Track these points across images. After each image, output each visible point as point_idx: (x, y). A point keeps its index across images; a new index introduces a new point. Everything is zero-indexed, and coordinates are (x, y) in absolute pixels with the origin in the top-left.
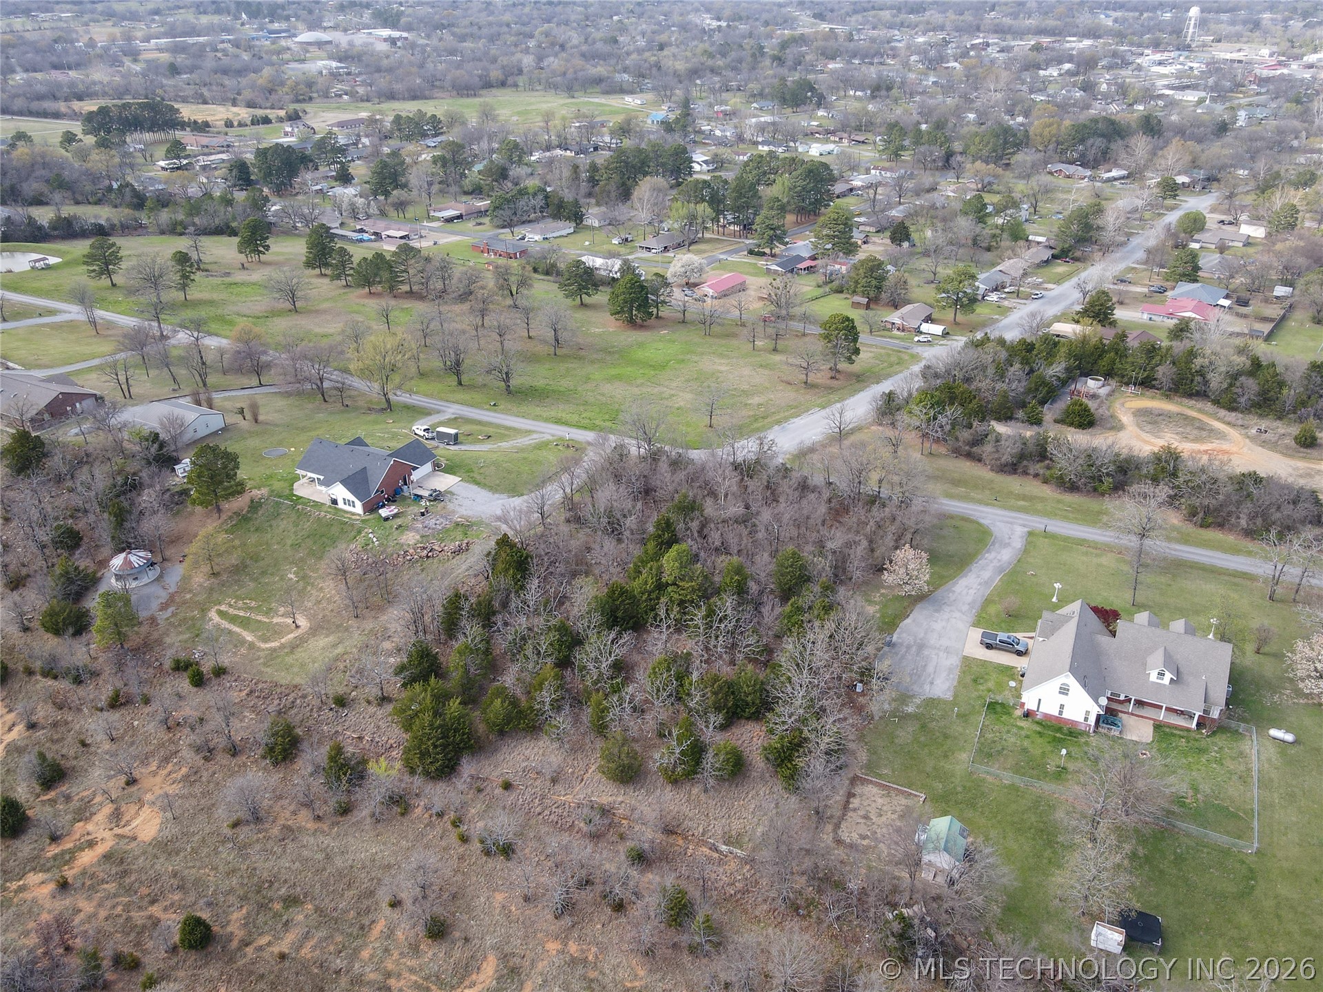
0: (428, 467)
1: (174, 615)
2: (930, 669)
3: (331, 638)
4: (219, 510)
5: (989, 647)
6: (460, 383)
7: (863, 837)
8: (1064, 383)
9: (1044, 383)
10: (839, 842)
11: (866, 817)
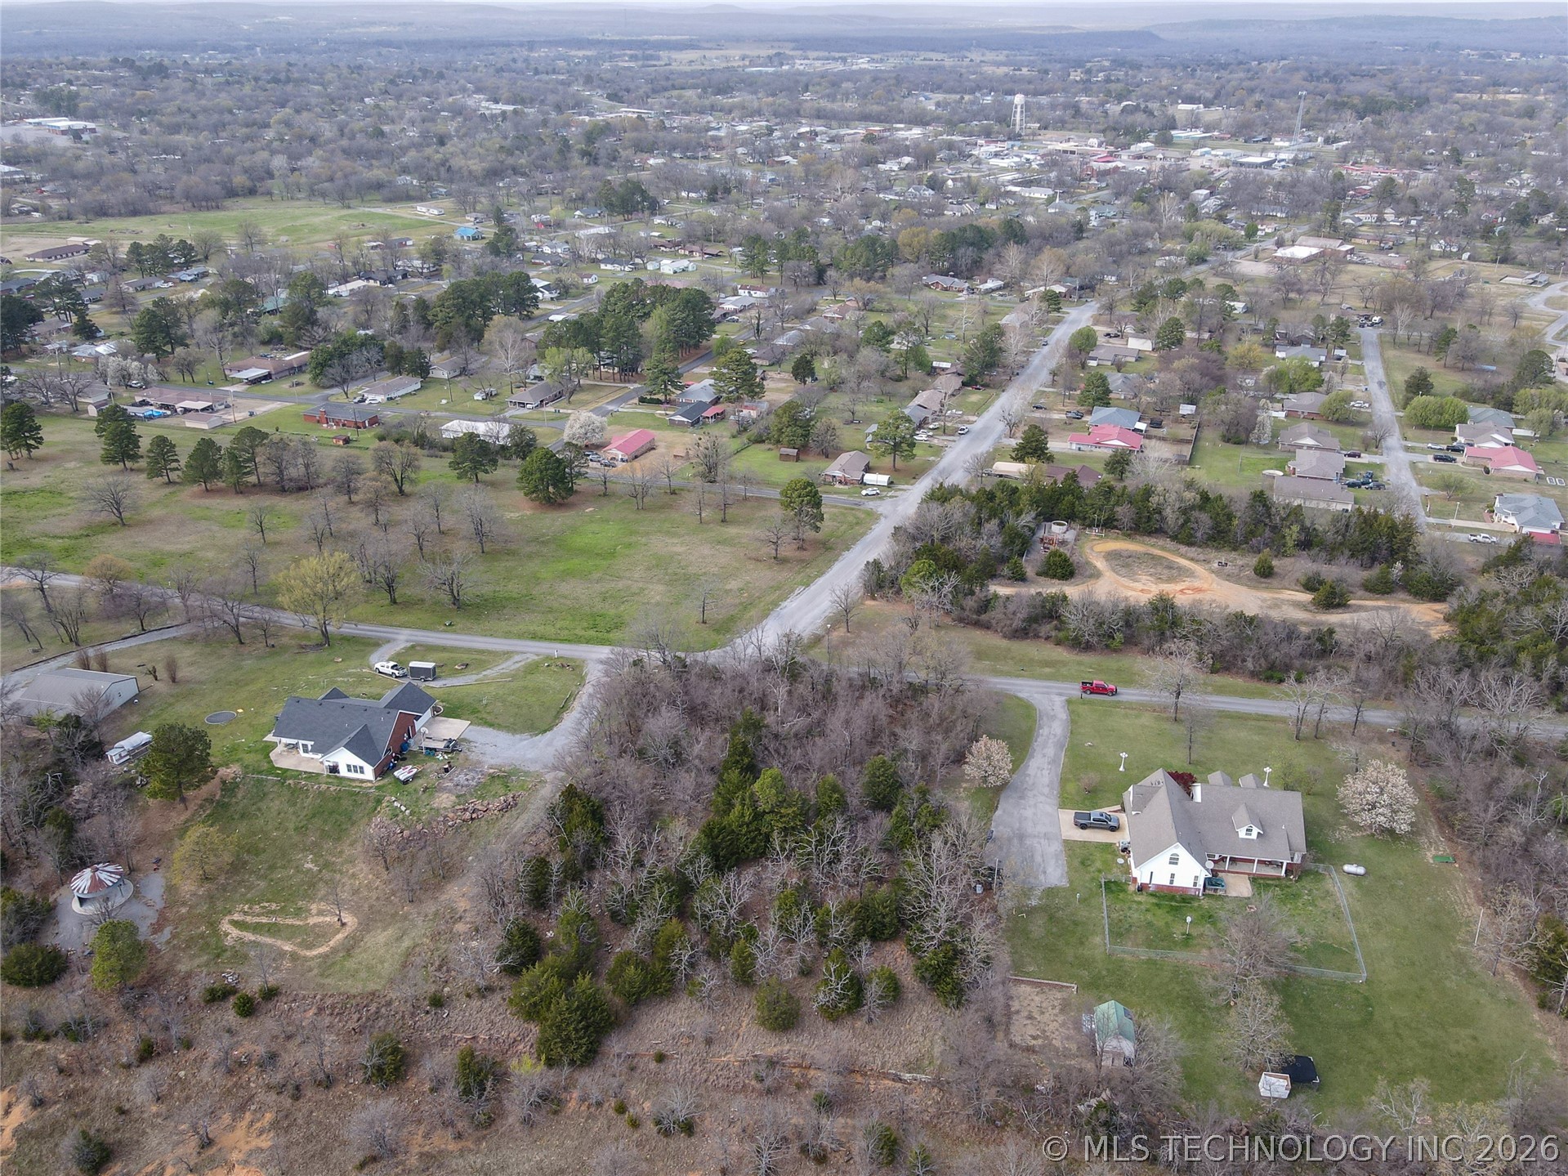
0: (428, 714)
1: (174, 936)
2: (1038, 859)
3: (390, 931)
4: (183, 800)
5: (1083, 827)
6: (394, 602)
7: (1034, 1038)
8: (1033, 532)
9: (1018, 535)
10: (1011, 1045)
11: (1030, 1017)
